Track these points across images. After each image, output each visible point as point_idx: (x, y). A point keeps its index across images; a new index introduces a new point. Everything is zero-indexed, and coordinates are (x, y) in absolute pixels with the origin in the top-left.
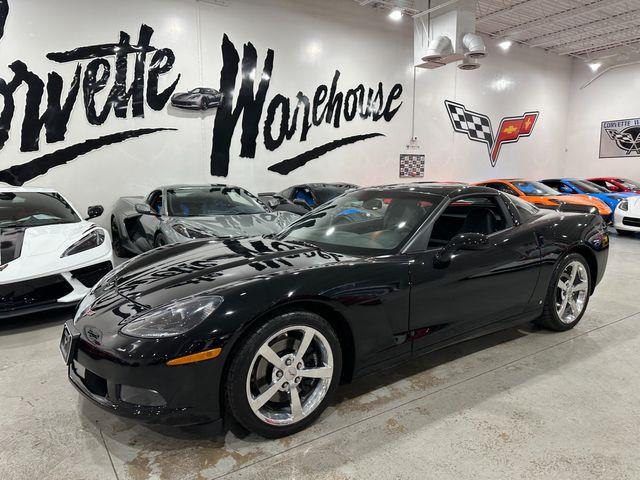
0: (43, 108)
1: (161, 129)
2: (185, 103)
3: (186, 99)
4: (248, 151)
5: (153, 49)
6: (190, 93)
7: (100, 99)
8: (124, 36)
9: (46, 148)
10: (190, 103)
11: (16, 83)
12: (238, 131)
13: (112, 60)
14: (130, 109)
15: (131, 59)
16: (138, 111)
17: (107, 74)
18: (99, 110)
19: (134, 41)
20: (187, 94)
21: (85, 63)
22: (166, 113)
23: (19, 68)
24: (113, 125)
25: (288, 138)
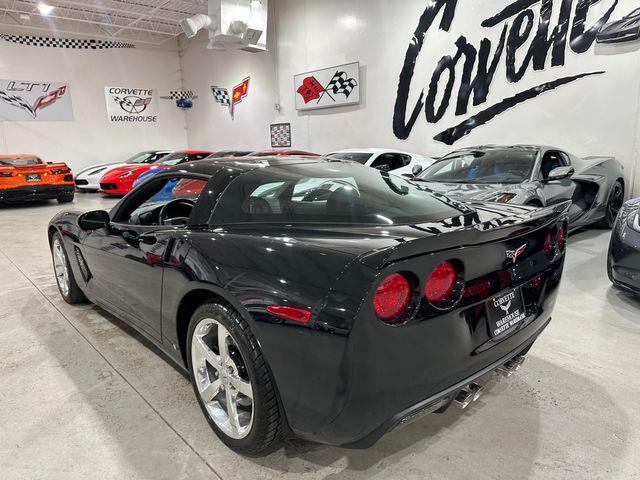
0: (474, 73)
1: (582, 76)
2: (616, 35)
3: (619, 29)
6: (625, 19)
7: (521, 54)
9: (473, 110)
11: (458, 56)
14: (549, 57)
16: (558, 60)
20: (621, 22)
22: (596, 53)
24: (532, 79)
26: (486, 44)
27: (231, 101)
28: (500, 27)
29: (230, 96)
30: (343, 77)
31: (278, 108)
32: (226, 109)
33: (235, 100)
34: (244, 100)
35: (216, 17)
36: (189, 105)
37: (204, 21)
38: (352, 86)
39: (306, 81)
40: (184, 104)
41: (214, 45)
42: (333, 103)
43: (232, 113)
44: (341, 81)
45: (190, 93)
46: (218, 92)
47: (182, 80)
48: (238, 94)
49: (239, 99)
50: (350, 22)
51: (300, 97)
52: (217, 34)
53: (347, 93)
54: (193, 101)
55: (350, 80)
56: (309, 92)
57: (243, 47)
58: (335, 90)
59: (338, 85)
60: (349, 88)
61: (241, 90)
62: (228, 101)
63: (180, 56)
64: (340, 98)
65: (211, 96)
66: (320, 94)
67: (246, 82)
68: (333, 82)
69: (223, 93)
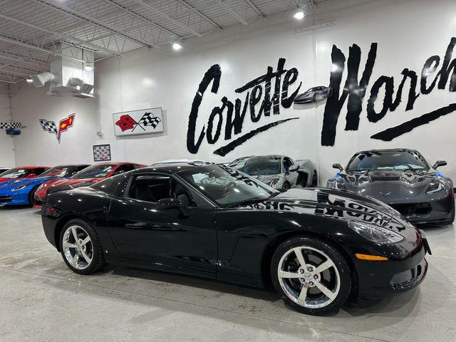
0: (233, 117)
1: (289, 119)
2: (302, 100)
3: (303, 98)
4: (352, 124)
5: (286, 71)
6: (306, 93)
7: (258, 107)
8: (270, 69)
9: (234, 137)
10: (306, 100)
11: (223, 107)
12: (344, 111)
13: (263, 85)
14: (272, 110)
15: (273, 81)
16: (276, 111)
17: (261, 93)
18: (257, 113)
19: (275, 71)
20: (304, 94)
21: (250, 90)
22: (294, 108)
23: (224, 100)
24: (264, 121)
25: (392, 110)
26: (238, 101)
27: (58, 130)
28: (245, 93)
29: (57, 126)
30: (151, 116)
31: (100, 135)
32: (54, 136)
33: (61, 129)
34: (70, 129)
35: (59, 75)
36: (18, 133)
37: (50, 76)
38: (158, 122)
39: (122, 117)
40: (13, 132)
41: (53, 92)
42: (144, 132)
43: (59, 138)
44: (149, 118)
45: (19, 125)
46: (46, 125)
47: (11, 114)
48: (64, 125)
49: (65, 128)
50: (148, 82)
51: (118, 128)
52: (58, 85)
53: (154, 126)
54: (22, 130)
55: (155, 118)
56: (125, 124)
57: (77, 94)
58: (145, 124)
59: (147, 120)
60: (155, 123)
61: (68, 123)
62: (55, 130)
63: (10, 97)
64: (149, 129)
65: (40, 126)
66: (134, 126)
67: (72, 117)
68: (143, 119)
69: (50, 124)
